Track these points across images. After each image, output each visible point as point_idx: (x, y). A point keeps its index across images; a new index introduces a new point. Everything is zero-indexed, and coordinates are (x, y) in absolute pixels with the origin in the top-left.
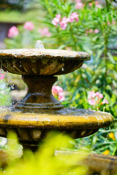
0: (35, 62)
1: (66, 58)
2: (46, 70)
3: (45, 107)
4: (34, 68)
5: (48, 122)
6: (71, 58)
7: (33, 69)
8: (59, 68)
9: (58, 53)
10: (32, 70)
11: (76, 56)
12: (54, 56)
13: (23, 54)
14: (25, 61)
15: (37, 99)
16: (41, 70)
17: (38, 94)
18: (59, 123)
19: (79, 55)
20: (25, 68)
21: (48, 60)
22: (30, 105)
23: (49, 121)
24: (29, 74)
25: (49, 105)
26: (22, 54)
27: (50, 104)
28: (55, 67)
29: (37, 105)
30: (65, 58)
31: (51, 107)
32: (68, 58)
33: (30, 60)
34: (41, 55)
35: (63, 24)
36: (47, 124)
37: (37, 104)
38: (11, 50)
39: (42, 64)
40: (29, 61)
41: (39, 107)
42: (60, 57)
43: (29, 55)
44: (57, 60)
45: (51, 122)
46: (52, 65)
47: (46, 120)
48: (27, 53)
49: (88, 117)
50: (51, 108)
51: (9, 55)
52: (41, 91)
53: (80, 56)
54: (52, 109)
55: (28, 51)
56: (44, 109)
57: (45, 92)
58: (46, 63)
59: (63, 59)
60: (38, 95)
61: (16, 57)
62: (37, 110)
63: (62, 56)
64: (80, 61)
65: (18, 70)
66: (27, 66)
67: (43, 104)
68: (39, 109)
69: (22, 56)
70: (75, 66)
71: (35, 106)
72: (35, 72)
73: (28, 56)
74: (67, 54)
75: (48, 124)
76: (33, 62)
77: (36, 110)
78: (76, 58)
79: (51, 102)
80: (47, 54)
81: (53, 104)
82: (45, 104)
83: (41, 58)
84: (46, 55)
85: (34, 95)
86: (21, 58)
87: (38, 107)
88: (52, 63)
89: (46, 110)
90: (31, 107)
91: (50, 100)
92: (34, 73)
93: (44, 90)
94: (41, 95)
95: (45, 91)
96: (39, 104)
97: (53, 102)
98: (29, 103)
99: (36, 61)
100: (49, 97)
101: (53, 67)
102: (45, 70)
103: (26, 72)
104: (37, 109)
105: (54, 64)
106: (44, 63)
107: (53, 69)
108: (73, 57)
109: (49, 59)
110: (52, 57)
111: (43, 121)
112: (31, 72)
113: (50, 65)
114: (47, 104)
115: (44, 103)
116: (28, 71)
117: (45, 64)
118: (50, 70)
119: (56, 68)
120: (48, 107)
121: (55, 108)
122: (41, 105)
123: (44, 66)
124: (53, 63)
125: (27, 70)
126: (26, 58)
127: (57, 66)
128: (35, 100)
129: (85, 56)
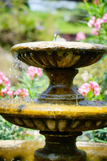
0: (51, 54)
1: (80, 49)
2: (63, 62)
3: (64, 99)
4: (51, 61)
6: (86, 50)
7: (51, 62)
8: (75, 60)
9: (72, 45)
10: (50, 63)
11: (91, 48)
12: (68, 48)
13: (38, 47)
14: (42, 54)
15: (57, 90)
16: (58, 62)
17: (58, 86)
18: (70, 113)
19: (94, 47)
20: (42, 60)
21: (63, 52)
22: (50, 97)
24: (48, 67)
25: (68, 97)
26: (37, 46)
27: (69, 95)
28: (71, 59)
30: (80, 50)
31: (69, 98)
32: (83, 50)
33: (47, 53)
34: (55, 47)
36: (58, 114)
37: (56, 95)
39: (57, 56)
40: (46, 53)
41: (58, 99)
42: (74, 49)
43: (44, 48)
44: (72, 52)
45: (62, 112)
46: (67, 57)
48: (42, 45)
50: (69, 99)
51: (26, 48)
52: (61, 83)
53: (96, 47)
54: (71, 100)
56: (62, 100)
57: (65, 84)
58: (61, 56)
59: (77, 51)
60: (58, 87)
61: (32, 49)
62: (56, 101)
63: (76, 48)
64: (97, 53)
65: (37, 62)
66: (43, 58)
67: (61, 95)
68: (58, 101)
69: (37, 48)
70: (92, 58)
71: (54, 97)
72: (53, 65)
73: (43, 49)
74: (82, 46)
76: (49, 54)
77: (54, 101)
78: (91, 50)
79: (70, 94)
80: (62, 46)
81: (72, 95)
82: (63, 96)
83: (56, 50)
84: (60, 47)
85: (54, 88)
86: (37, 50)
87: (57, 99)
88: (67, 55)
89: (64, 101)
90: (51, 99)
91: (69, 92)
92: (53, 66)
93: (64, 82)
94: (61, 87)
95: (65, 83)
96: (58, 96)
97: (72, 94)
98: (49, 95)
99: (52, 53)
100: (68, 88)
101: (69, 59)
102: (61, 62)
103: (45, 65)
104: (55, 100)
105: (69, 56)
106: (59, 55)
107: (69, 61)
108: (88, 49)
109: (65, 51)
110: (66, 48)
112: (49, 64)
113: (66, 57)
114: (66, 95)
115: (63, 95)
117: (61, 57)
118: (66, 62)
119: (72, 60)
120: (66, 98)
121: (74, 99)
122: (59, 96)
123: (60, 58)
124: (68, 55)
125: (45, 62)
126: (42, 50)
127: (73, 58)
128: (55, 92)
129: (102, 48)
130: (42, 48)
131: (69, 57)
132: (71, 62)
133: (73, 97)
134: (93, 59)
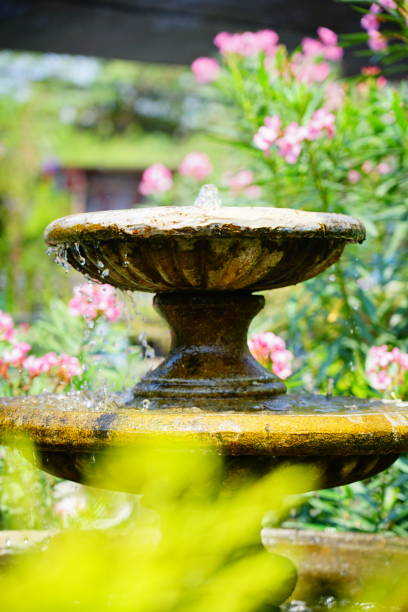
0: (191, 248)
1: (286, 231)
2: (226, 274)
3: (227, 391)
4: (188, 268)
5: (235, 434)
6: (304, 233)
7: (186, 273)
8: (265, 266)
9: (261, 219)
10: (183, 276)
11: (319, 227)
12: (248, 229)
13: (152, 225)
14: (160, 247)
15: (200, 365)
16: (211, 274)
17: (204, 349)
18: (268, 438)
19: (328, 225)
20: (160, 268)
21: (229, 241)
22: (178, 385)
23: (239, 430)
24: (172, 290)
25: (239, 384)
26: (148, 222)
27: (242, 379)
28: (254, 263)
29: (202, 385)
30: (284, 233)
31: (245, 388)
32: (293, 233)
33: (176, 243)
34: (208, 226)
35: (289, 147)
36: (230, 440)
37: (201, 380)
38: (115, 212)
39: (212, 253)
40: (172, 245)
41: (208, 391)
42: (268, 229)
43: (170, 227)
44: (259, 242)
45: (243, 435)
46: (244, 257)
47: (230, 430)
48: (164, 219)
49: (361, 418)
50: (245, 392)
51: (109, 227)
52: (213, 340)
53: (333, 225)
54: (249, 395)
55: (168, 215)
56: (222, 396)
57: (226, 343)
58: (225, 252)
59: (278, 237)
60: (205, 354)
61: (131, 232)
62: (203, 399)
63: (273, 228)
64: (332, 243)
65: (140, 275)
66: (165, 261)
67: (219, 380)
68: (208, 397)
69: (149, 229)
70: (318, 259)
71: (194, 386)
72: (193, 281)
73: (166, 231)
74: (291, 222)
75: (235, 439)
76: (185, 247)
77: (197, 400)
78: (318, 233)
79: (246, 374)
80: (228, 223)
81: (250, 379)
82: (225, 381)
83: (210, 234)
84: (224, 226)
85: (191, 355)
86: (148, 236)
87: (204, 391)
88: (244, 249)
89: (228, 400)
90: (184, 391)
91: (241, 369)
92: (189, 285)
93: (222, 338)
94: (214, 354)
95: (224, 341)
96: (207, 382)
97: (250, 374)
98: (177, 380)
99: (195, 244)
100: (237, 357)
101: (248, 264)
102: (222, 272)
103: (164, 282)
104: (200, 397)
105: (250, 252)
106: (218, 251)
107: (247, 268)
108: (309, 229)
109: (235, 238)
110: (242, 229)
111: (218, 431)
112: (179, 280)
113: (238, 256)
114: (232, 380)
115: (223, 378)
116: (170, 278)
117: (222, 255)
118: (237, 274)
119: (256, 266)
120: (235, 389)
121: (259, 392)
122: (213, 384)
123: (219, 259)
124: (247, 250)
125: (166, 273)
126: (162, 236)
127: (259, 261)
128: (195, 370)
129: (348, 227)
130: (165, 228)
131: (248, 257)
132: (251, 272)
133: (255, 383)
134: (320, 262)
